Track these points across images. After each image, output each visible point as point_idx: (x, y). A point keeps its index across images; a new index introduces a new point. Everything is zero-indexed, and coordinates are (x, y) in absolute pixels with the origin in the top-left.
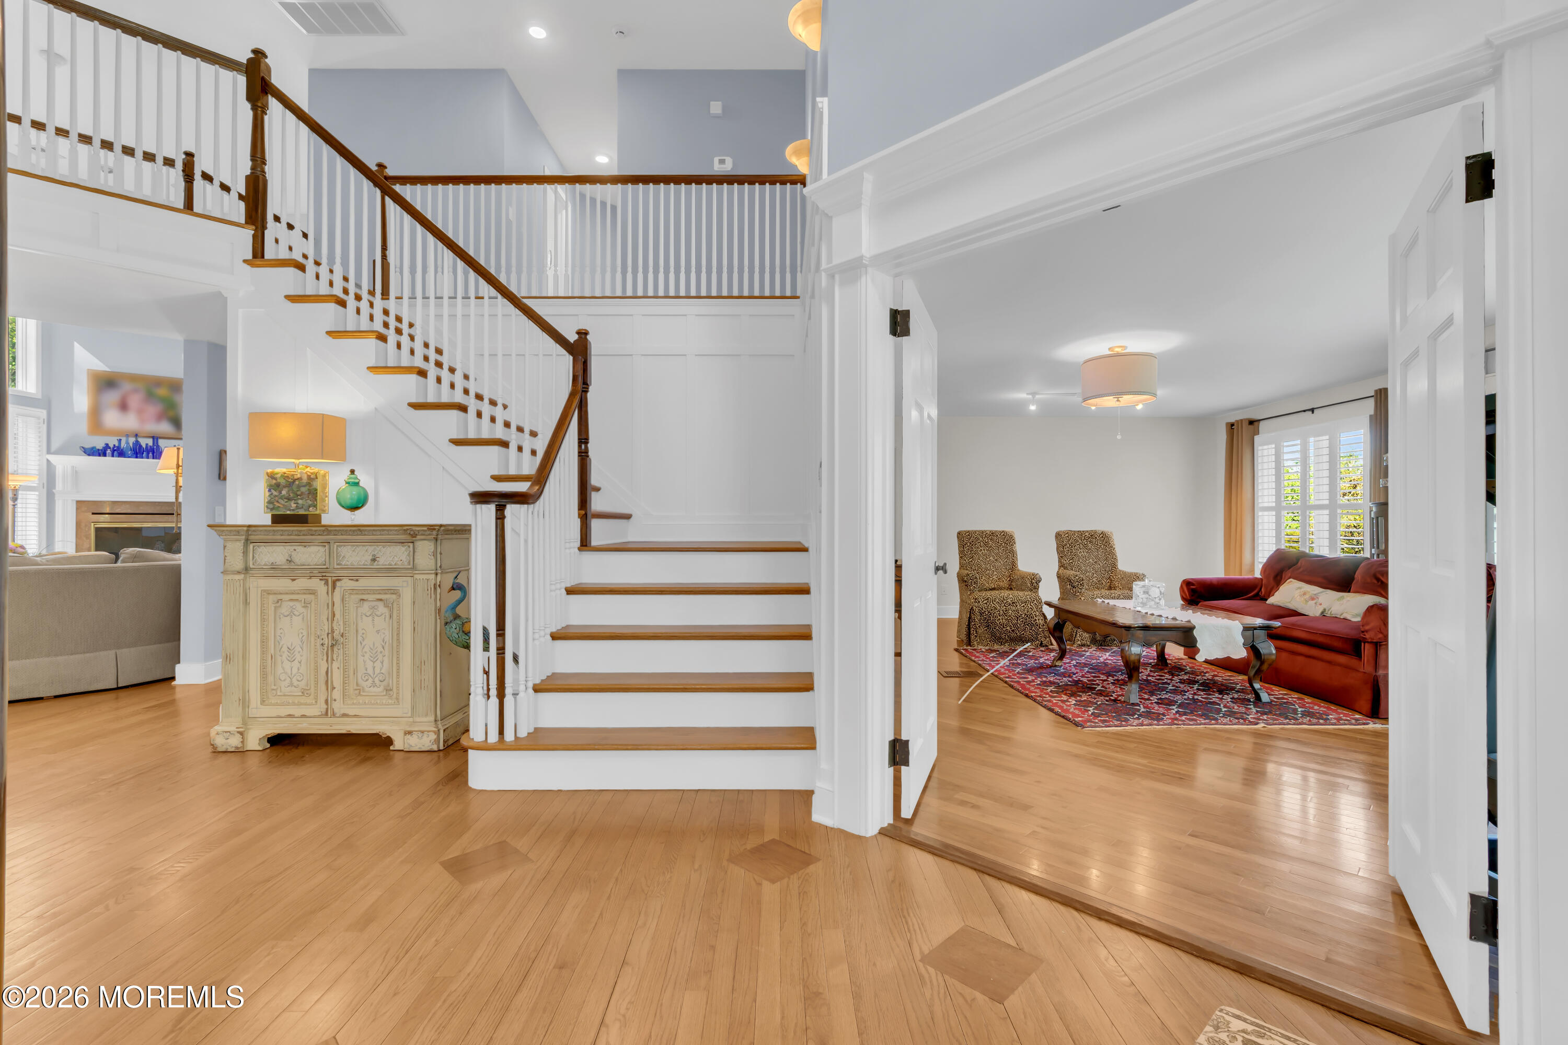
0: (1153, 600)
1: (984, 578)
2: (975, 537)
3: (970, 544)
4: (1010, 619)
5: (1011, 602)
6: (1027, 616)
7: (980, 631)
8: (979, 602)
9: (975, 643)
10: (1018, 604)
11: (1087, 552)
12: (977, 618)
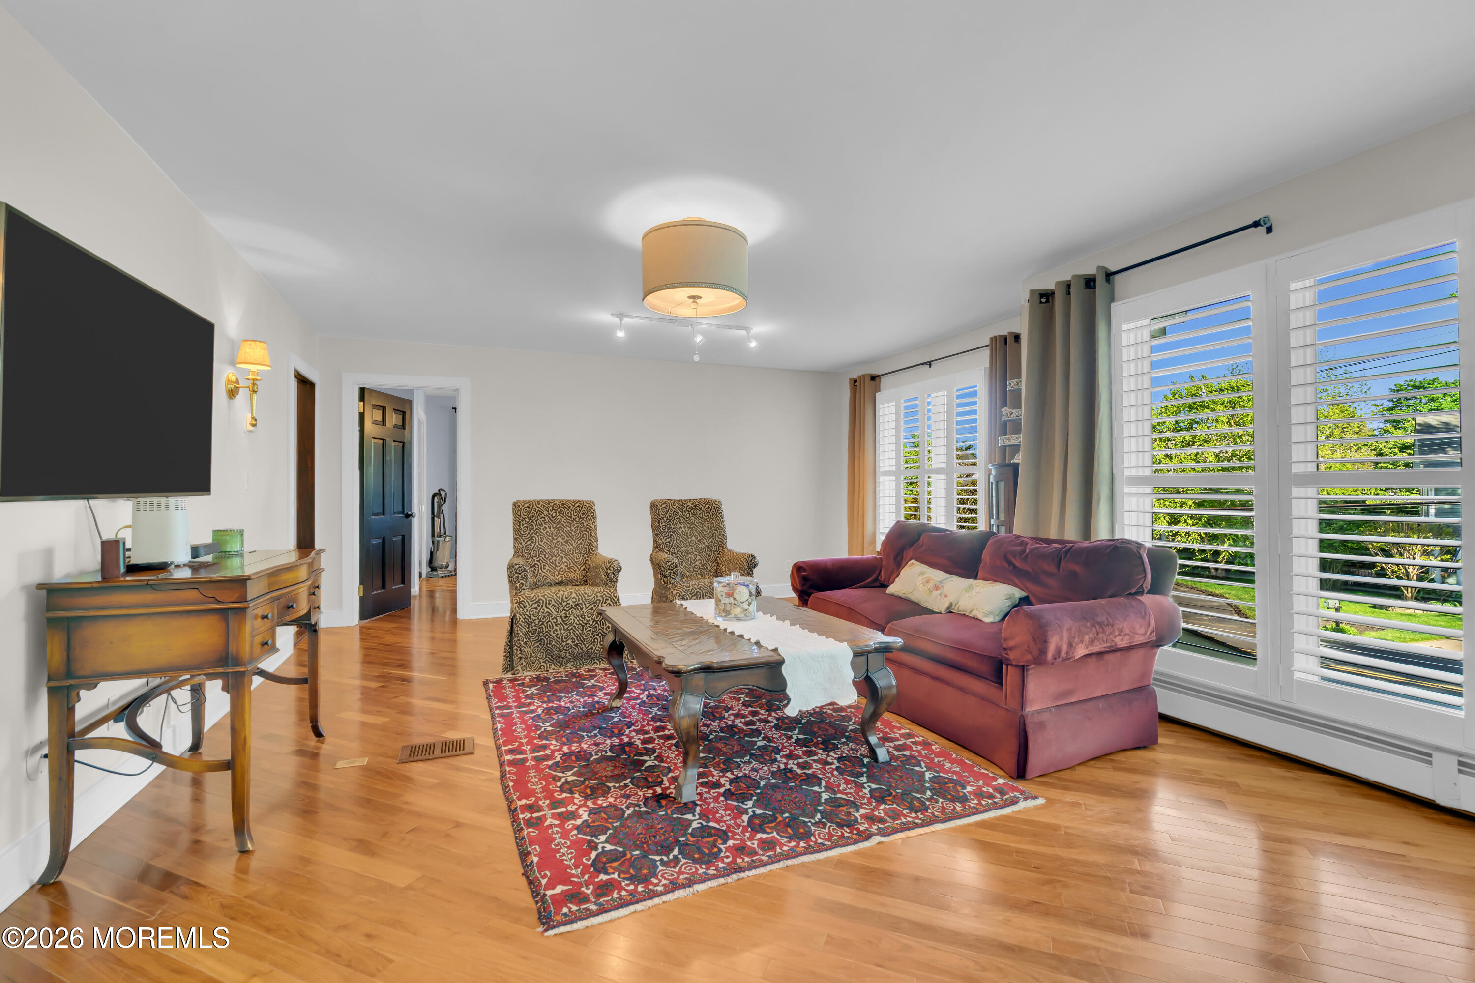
0: (739, 606)
1: (547, 568)
2: (537, 509)
3: (530, 519)
4: (572, 629)
5: (573, 604)
6: (597, 623)
7: (526, 650)
8: (525, 607)
9: (519, 668)
10: (584, 606)
11: (689, 528)
12: (521, 630)
